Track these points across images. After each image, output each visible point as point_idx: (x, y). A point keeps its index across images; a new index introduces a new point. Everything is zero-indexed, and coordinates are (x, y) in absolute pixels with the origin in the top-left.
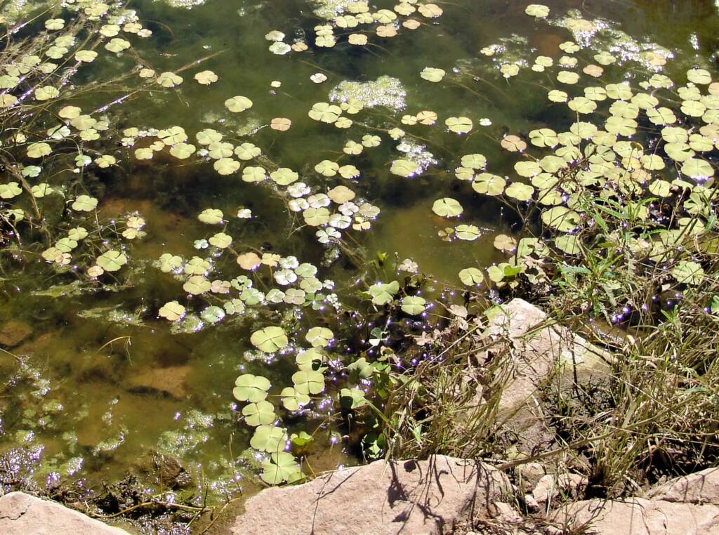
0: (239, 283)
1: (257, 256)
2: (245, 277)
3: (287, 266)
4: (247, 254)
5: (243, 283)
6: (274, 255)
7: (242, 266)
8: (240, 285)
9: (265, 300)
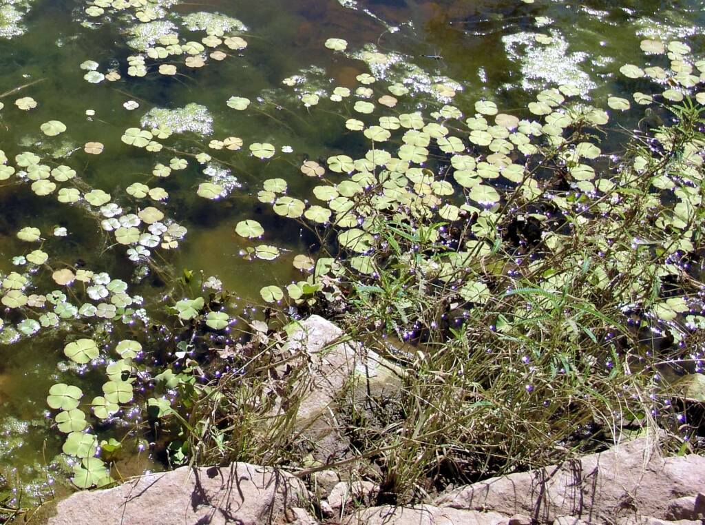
0: (54, 297)
4: (62, 270)
5: (58, 298)
8: (55, 299)
9: (78, 313)
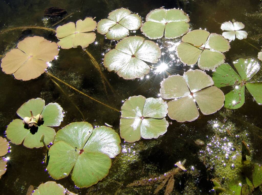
0: (26, 126)
1: (42, 39)
2: (39, 102)
3: (121, 32)
4: (21, 44)
6: (80, 22)
7: (18, 77)
8: (34, 130)
9: (122, 142)
